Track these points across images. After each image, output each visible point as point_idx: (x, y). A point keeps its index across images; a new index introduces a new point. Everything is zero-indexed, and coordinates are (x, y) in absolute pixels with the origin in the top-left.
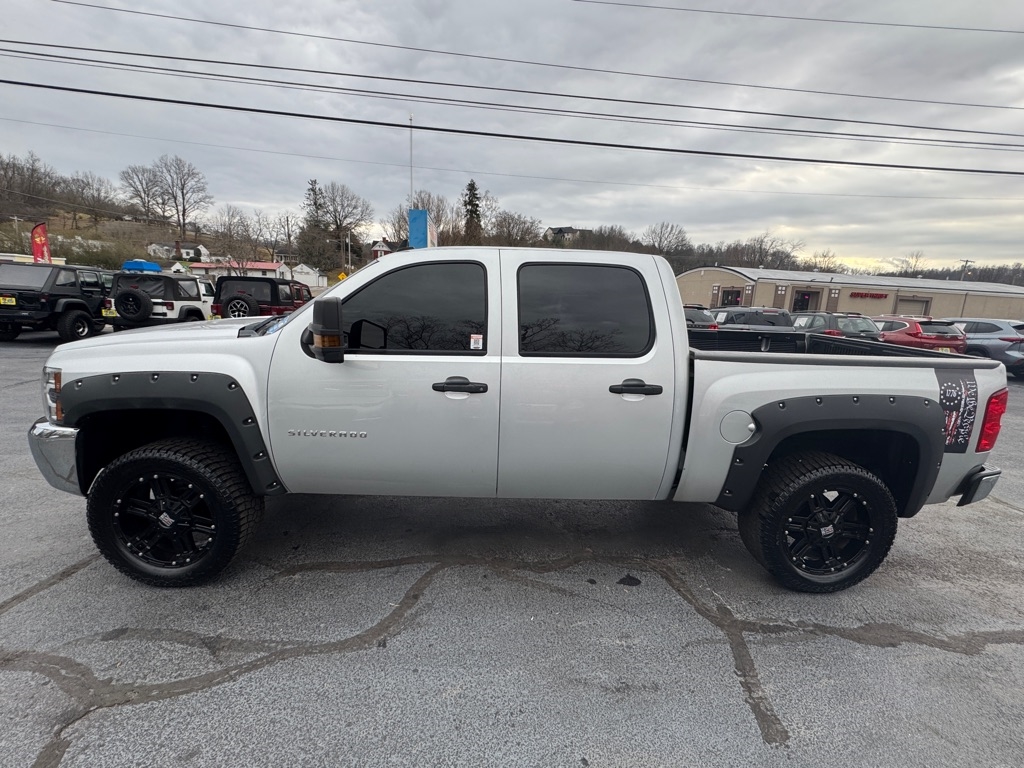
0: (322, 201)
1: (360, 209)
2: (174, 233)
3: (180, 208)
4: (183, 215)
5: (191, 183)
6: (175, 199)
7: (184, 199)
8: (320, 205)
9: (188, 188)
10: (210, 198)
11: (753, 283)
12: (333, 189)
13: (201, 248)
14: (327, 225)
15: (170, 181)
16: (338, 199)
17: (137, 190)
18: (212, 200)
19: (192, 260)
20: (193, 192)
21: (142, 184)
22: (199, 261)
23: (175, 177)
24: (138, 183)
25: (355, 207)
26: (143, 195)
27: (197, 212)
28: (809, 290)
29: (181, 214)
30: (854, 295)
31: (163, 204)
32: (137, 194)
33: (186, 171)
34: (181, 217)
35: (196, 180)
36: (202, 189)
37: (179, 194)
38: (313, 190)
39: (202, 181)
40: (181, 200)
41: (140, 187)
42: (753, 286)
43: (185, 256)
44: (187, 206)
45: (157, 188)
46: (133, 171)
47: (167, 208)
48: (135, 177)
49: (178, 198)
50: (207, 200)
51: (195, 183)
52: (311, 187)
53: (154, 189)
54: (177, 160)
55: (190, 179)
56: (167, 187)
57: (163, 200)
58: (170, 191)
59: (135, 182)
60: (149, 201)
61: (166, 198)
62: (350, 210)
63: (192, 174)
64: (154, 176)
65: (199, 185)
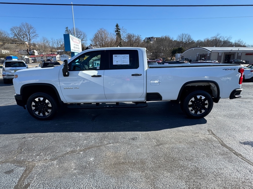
2: (27, 46)
3: (29, 39)
4: (30, 41)
6: (27, 35)
9: (30, 32)
10: (37, 35)
11: (210, 52)
13: (35, 51)
16: (76, 33)
17: (16, 34)
18: (38, 35)
19: (32, 55)
20: (32, 33)
23: (26, 29)
24: (16, 32)
25: (81, 35)
27: (34, 39)
28: (230, 54)
29: (29, 40)
33: (30, 27)
36: (34, 32)
37: (28, 34)
38: (67, 30)
43: (30, 54)
44: (31, 38)
45: (21, 33)
46: (14, 28)
47: (25, 39)
48: (15, 30)
49: (28, 36)
50: (37, 36)
51: (32, 31)
52: (66, 29)
53: (20, 33)
54: (26, 24)
55: (31, 29)
56: (24, 32)
57: (24, 37)
58: (25, 34)
59: (15, 32)
60: (19, 37)
61: (24, 36)
62: (80, 36)
63: (31, 28)
64: (20, 29)
65: (34, 31)
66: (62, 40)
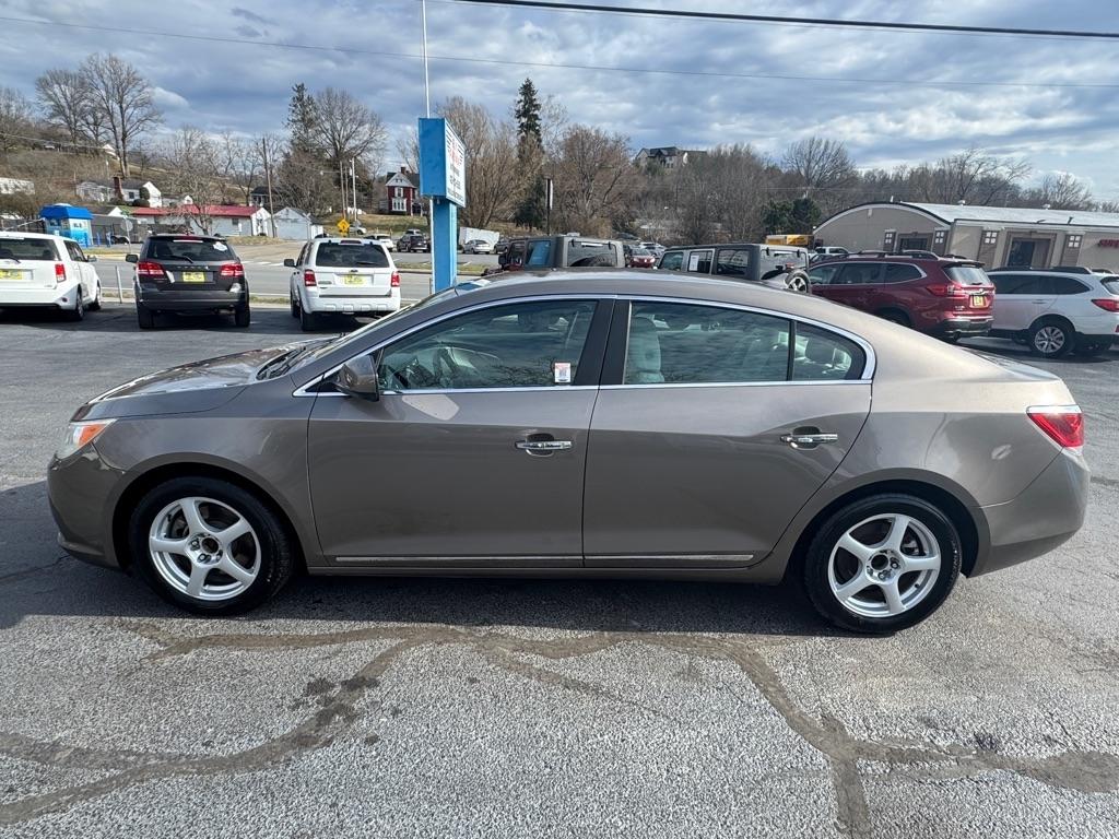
0: (313, 115)
1: (368, 125)
2: (112, 166)
3: (119, 130)
4: (123, 140)
5: (132, 93)
6: (112, 116)
7: (123, 117)
8: (311, 120)
9: (128, 101)
10: (159, 114)
11: (947, 227)
12: (329, 97)
13: (149, 186)
14: (322, 151)
15: (103, 91)
16: (337, 112)
17: (58, 105)
18: (163, 117)
19: (136, 204)
20: (136, 106)
21: (65, 96)
22: (146, 205)
23: (110, 84)
24: (60, 95)
25: (361, 123)
26: (67, 111)
27: (142, 135)
28: (1034, 236)
29: (120, 137)
30: (1104, 244)
31: (95, 124)
32: (59, 111)
33: (124, 74)
34: (121, 143)
35: (139, 88)
36: (147, 102)
37: (116, 107)
38: (300, 99)
39: (147, 89)
40: (120, 118)
41: (63, 100)
42: (946, 232)
43: (126, 198)
44: (128, 127)
45: (86, 101)
46: (53, 77)
47: (101, 130)
48: (55, 85)
49: (115, 115)
50: (155, 117)
51: (135, 93)
52: (297, 94)
53: (82, 104)
54: (111, 60)
55: (130, 87)
56: (99, 99)
57: (96, 119)
58: (104, 105)
59: (56, 95)
60: (76, 121)
61: (100, 115)
62: (354, 127)
63: (133, 80)
64: (82, 84)
65: (143, 96)
66: (270, 144)
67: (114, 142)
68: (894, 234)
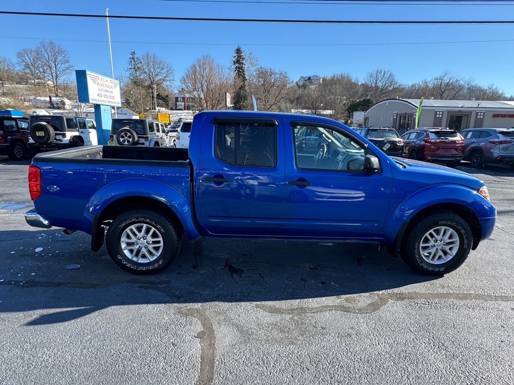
0: (139, 65)
1: (165, 70)
3: (54, 75)
4: (56, 79)
5: (60, 58)
6: (51, 68)
8: (138, 68)
9: (58, 61)
12: (148, 58)
14: (143, 81)
15: (47, 57)
16: (151, 64)
20: (62, 64)
21: (30, 60)
22: (64, 109)
23: (50, 54)
24: (28, 60)
25: (162, 69)
26: (31, 67)
27: (64, 77)
30: (495, 116)
32: (27, 66)
33: (57, 50)
35: (63, 55)
36: (66, 62)
37: (53, 65)
38: (133, 58)
39: (67, 56)
40: (55, 69)
41: (29, 62)
43: (55, 105)
44: (58, 73)
45: (39, 62)
46: (25, 51)
47: (46, 75)
48: (26, 55)
50: (71, 68)
51: (62, 58)
52: (132, 56)
53: (37, 63)
54: (51, 43)
55: (59, 55)
56: (45, 61)
57: (44, 70)
58: (48, 64)
59: (26, 59)
60: (35, 71)
61: (45, 68)
62: (159, 70)
63: (61, 52)
64: (38, 54)
65: (65, 59)
66: (123, 79)
67: (52, 80)
68: (397, 114)
